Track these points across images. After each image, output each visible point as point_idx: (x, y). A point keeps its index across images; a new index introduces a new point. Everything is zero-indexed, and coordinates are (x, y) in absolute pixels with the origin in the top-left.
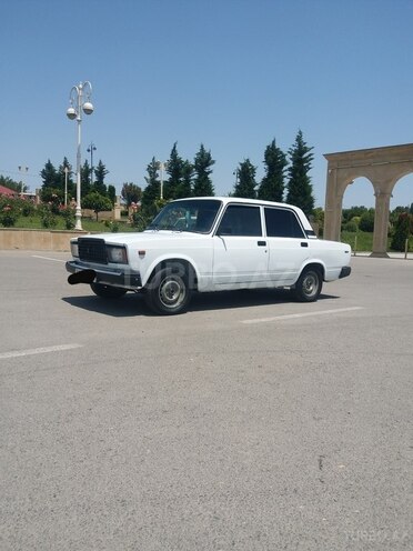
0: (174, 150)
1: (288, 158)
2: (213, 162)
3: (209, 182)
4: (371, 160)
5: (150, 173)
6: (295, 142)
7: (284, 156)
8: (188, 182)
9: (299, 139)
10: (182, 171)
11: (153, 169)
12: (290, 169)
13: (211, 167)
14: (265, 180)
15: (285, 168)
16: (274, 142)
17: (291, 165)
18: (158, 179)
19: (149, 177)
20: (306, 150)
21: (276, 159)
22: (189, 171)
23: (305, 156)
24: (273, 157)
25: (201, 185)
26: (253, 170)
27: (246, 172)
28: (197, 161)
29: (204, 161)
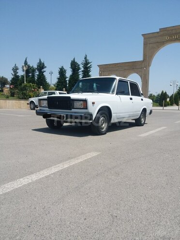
0: (26, 61)
1: (81, 66)
2: (46, 67)
3: (44, 76)
4: (118, 68)
5: (14, 71)
6: (84, 59)
7: (79, 65)
8: (33, 76)
9: (86, 58)
10: (30, 71)
11: (15, 70)
12: (82, 71)
13: (45, 69)
14: (71, 76)
15: (80, 71)
16: (74, 59)
17: (82, 69)
18: (18, 74)
19: (13, 73)
20: (89, 63)
21: (75, 66)
22: (34, 71)
23: (89, 65)
24: (74, 66)
25: (40, 77)
26: (65, 71)
27: (62, 72)
28: (38, 66)
29: (41, 66)
